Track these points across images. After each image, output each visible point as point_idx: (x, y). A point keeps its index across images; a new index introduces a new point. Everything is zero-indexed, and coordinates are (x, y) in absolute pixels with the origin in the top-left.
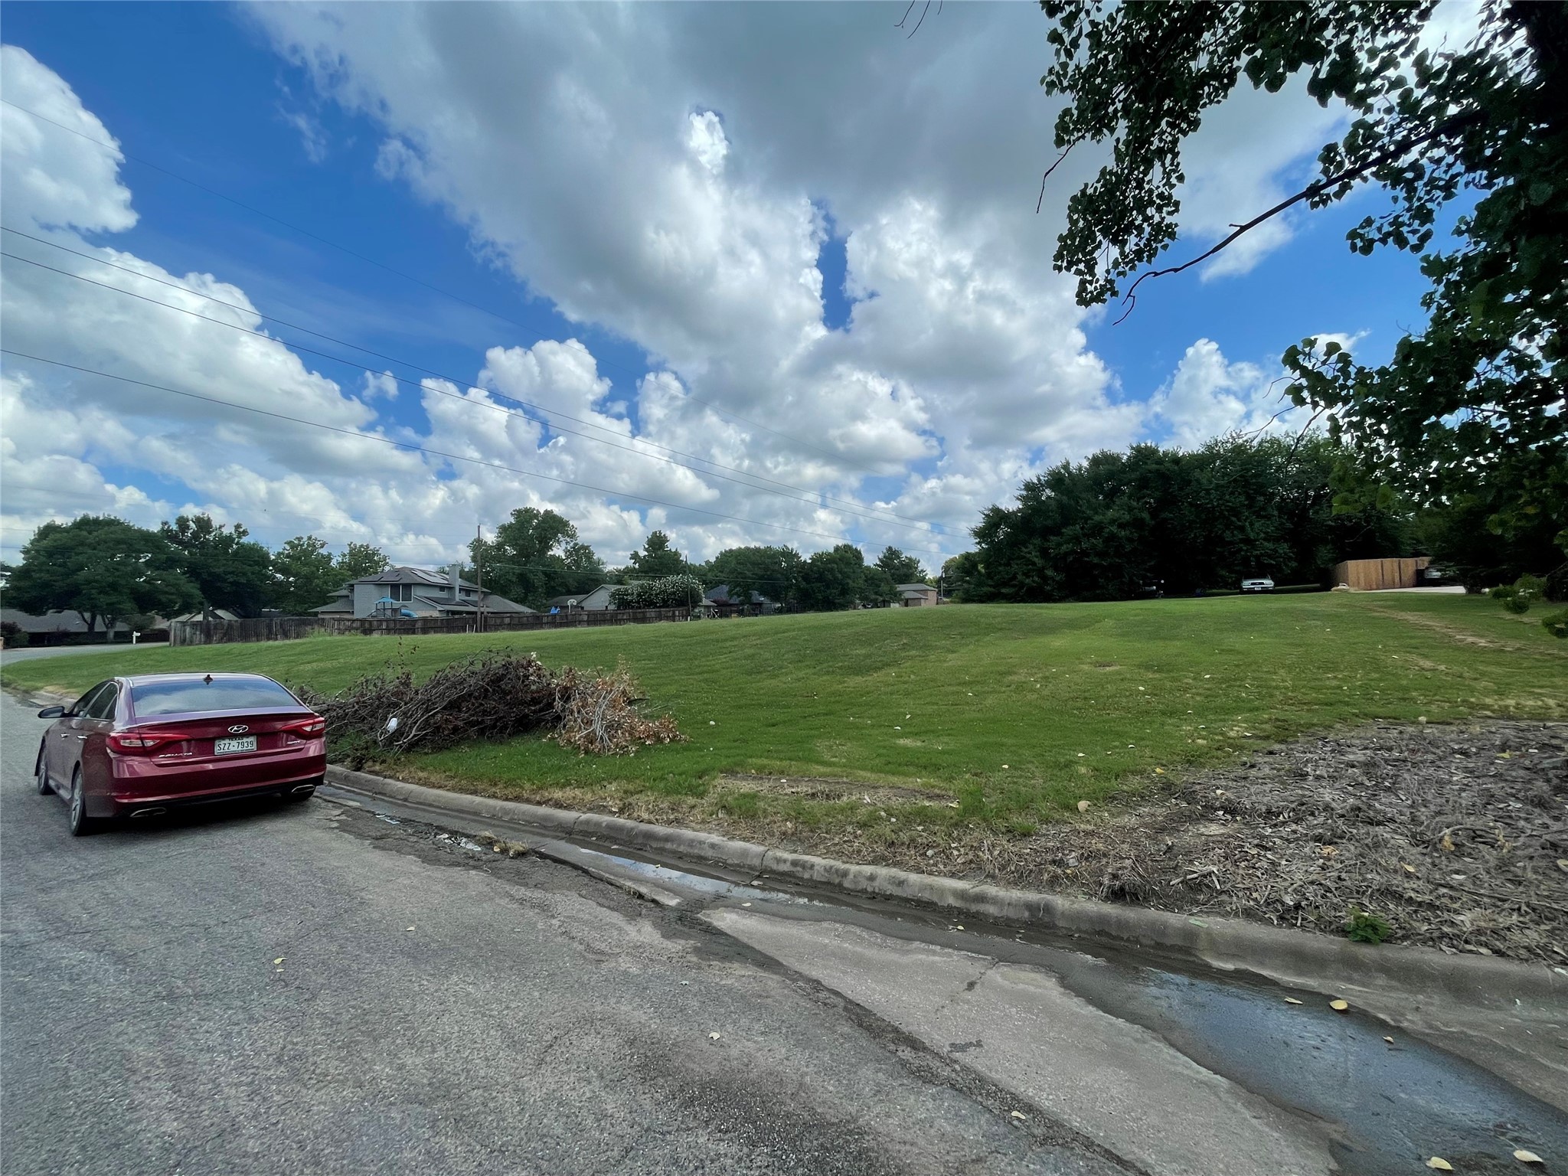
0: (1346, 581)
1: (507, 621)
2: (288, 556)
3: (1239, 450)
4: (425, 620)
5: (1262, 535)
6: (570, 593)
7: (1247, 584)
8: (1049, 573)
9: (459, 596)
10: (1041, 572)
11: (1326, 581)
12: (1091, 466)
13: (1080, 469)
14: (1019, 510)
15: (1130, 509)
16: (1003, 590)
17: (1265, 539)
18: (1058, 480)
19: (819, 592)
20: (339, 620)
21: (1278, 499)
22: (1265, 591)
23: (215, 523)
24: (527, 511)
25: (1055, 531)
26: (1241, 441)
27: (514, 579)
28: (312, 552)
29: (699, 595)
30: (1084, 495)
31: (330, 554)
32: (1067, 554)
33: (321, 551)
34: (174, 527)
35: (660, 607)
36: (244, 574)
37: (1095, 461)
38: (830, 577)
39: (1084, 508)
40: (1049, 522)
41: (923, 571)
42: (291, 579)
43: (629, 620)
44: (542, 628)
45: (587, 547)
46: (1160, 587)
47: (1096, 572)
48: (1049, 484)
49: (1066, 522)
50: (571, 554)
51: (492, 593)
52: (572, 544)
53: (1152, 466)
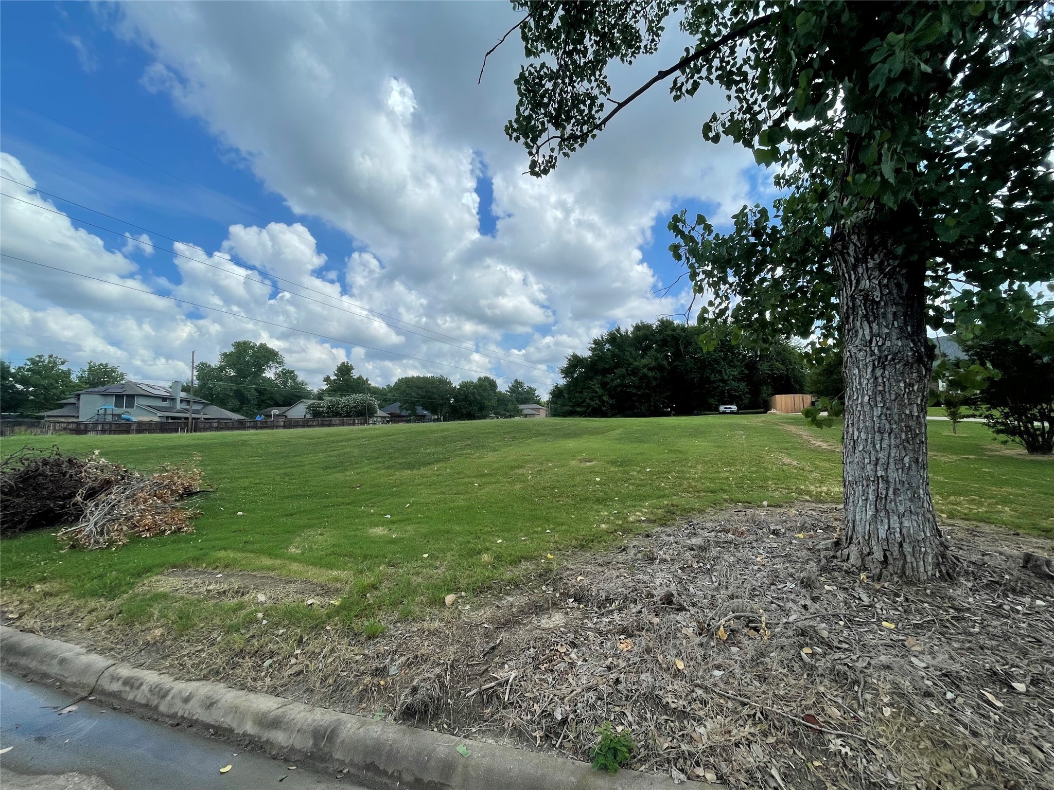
0: (775, 407)
1: (215, 425)
2: (29, 370)
4: (140, 423)
5: (732, 377)
6: (277, 405)
7: (722, 408)
8: (605, 398)
9: (179, 406)
10: (600, 397)
11: (765, 408)
12: (634, 330)
13: (627, 332)
14: (590, 357)
15: (656, 359)
16: (578, 409)
17: (733, 380)
18: (614, 338)
19: (464, 408)
20: (55, 422)
21: (741, 356)
22: (732, 413)
24: (245, 343)
25: (610, 370)
27: (231, 394)
28: (52, 368)
29: (374, 408)
30: (628, 349)
31: (69, 370)
32: (617, 387)
33: (61, 367)
35: (344, 416)
37: (637, 328)
38: (472, 398)
39: (628, 357)
40: (607, 366)
41: (538, 396)
42: (31, 389)
43: (317, 426)
44: (248, 429)
45: (292, 372)
46: (673, 409)
47: (634, 399)
48: (608, 341)
49: (617, 366)
50: (279, 376)
51: (211, 404)
52: (280, 369)
53: (669, 332)
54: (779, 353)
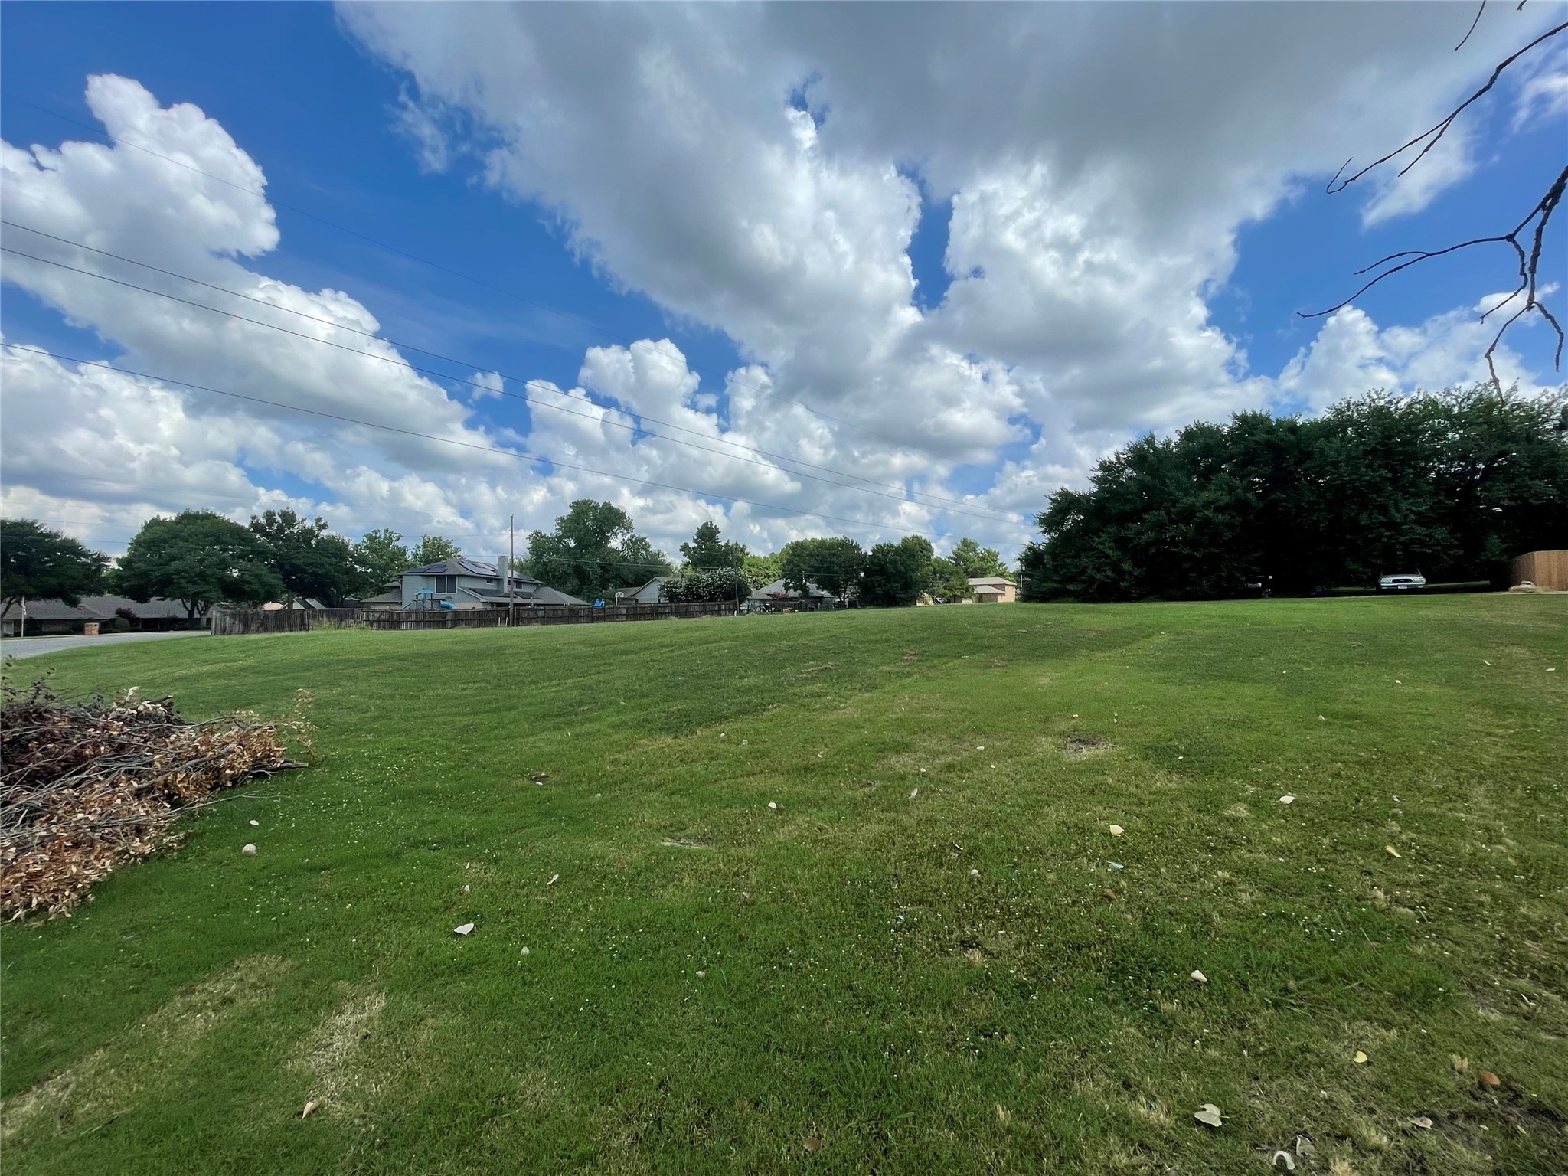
0: (1531, 578)
1: (541, 613)
2: (366, 548)
3: (1380, 414)
4: (456, 612)
5: (1412, 517)
6: (626, 584)
7: (1387, 581)
8: (1126, 566)
9: (506, 588)
10: (1115, 565)
11: (1501, 578)
12: (1182, 440)
13: (1168, 444)
14: (1094, 494)
15: (1232, 490)
16: (1071, 587)
17: (1416, 522)
18: (1143, 457)
19: (880, 586)
21: (1433, 475)
22: (1413, 590)
23: (299, 517)
24: (586, 503)
25: (1135, 515)
26: (1382, 403)
27: (569, 571)
28: (389, 545)
29: (748, 588)
30: (1173, 474)
31: (405, 547)
32: (1148, 545)
33: (397, 543)
34: (262, 521)
35: (708, 600)
36: (322, 565)
37: (1189, 435)
38: (892, 570)
39: (1171, 489)
40: (1128, 508)
41: (1002, 564)
42: (369, 570)
43: (673, 615)
44: (577, 622)
45: (643, 539)
46: (1267, 584)
47: (1186, 566)
48: (1129, 463)
49: (1148, 507)
50: (628, 546)
51: (548, 585)
52: (628, 536)
53: (1261, 437)
54: (1538, 462)
